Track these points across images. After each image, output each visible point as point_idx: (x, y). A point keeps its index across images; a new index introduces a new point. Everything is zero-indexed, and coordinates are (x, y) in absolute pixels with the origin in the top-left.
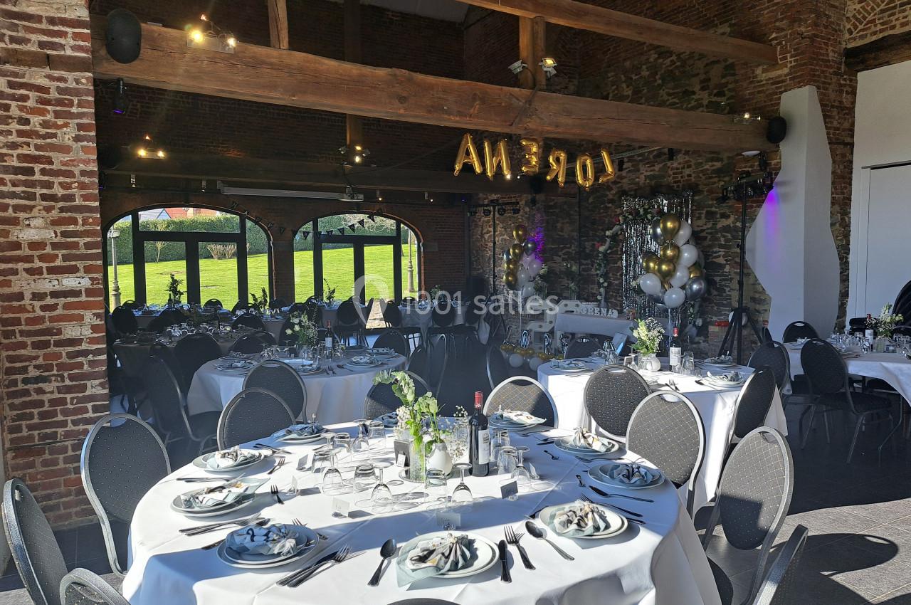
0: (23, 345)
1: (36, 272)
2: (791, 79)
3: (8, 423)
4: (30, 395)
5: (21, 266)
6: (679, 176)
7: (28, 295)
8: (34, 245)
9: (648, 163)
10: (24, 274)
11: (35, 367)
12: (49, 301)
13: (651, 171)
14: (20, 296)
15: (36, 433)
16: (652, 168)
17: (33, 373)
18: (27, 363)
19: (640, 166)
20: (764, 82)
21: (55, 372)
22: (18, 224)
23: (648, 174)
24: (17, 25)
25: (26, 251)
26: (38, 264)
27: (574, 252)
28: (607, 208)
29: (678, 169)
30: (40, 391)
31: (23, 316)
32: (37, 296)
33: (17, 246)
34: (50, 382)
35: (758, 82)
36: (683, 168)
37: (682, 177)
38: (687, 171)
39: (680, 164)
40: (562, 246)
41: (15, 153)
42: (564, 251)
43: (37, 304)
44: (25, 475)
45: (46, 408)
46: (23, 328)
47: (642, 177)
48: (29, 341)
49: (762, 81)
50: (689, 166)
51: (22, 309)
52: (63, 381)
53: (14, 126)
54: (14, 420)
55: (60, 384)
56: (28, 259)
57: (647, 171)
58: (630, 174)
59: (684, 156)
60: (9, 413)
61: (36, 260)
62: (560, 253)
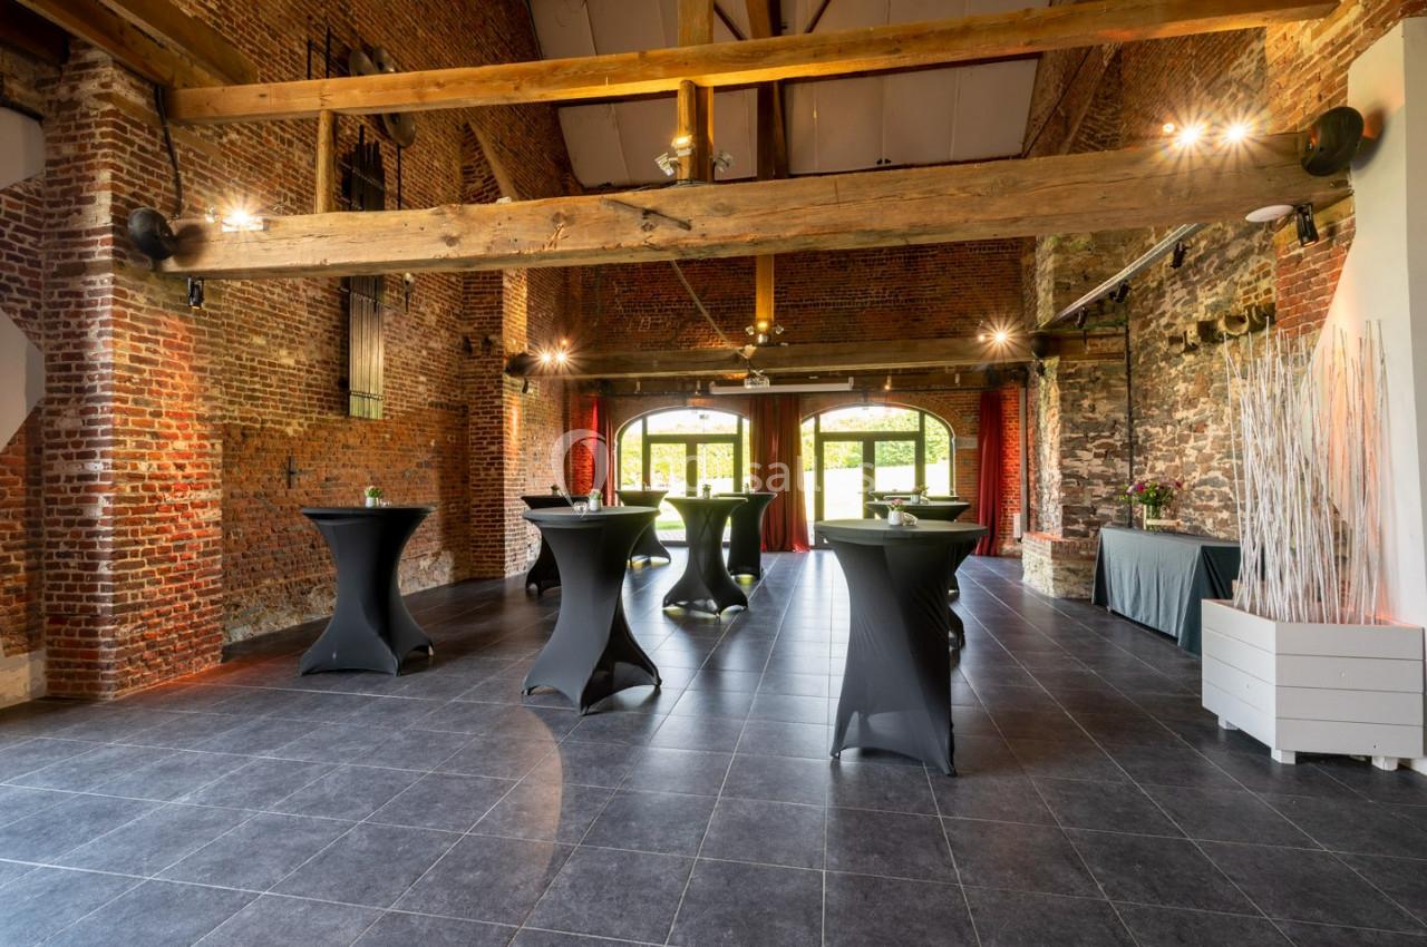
0: (57, 523)
1: (68, 457)
2: (1366, 26)
3: (44, 591)
4: (60, 568)
5: (60, 452)
6: (1253, 295)
7: (63, 478)
8: (70, 434)
9: (1208, 283)
10: (61, 458)
11: (66, 543)
12: (76, 483)
13: (1212, 296)
14: (57, 479)
15: (63, 603)
16: (1214, 291)
17: (63, 548)
18: (58, 539)
19: (1198, 292)
20: (1317, 57)
21: (77, 549)
22: (59, 415)
23: (1210, 301)
24: (66, 243)
25: (63, 439)
26: (71, 450)
27: (1119, 444)
28: (1160, 369)
29: (1249, 283)
30: (67, 566)
31: (59, 496)
32: (69, 479)
33: (57, 434)
34: (73, 557)
35: (1307, 62)
36: (1258, 279)
37: (1256, 297)
38: (1264, 284)
39: (1252, 273)
40: (1092, 434)
41: (60, 353)
42: (1097, 442)
43: (69, 486)
44: (53, 641)
45: (70, 582)
46: (60, 507)
47: (1202, 308)
48: (62, 518)
49: (1311, 57)
50: (1267, 274)
51: (58, 490)
52: (83, 558)
53: (62, 329)
54: (49, 589)
55: (81, 561)
56: (64, 446)
57: (1207, 298)
58: (1186, 308)
59: (1258, 258)
60: (48, 583)
61: (70, 446)
62: (1089, 446)
